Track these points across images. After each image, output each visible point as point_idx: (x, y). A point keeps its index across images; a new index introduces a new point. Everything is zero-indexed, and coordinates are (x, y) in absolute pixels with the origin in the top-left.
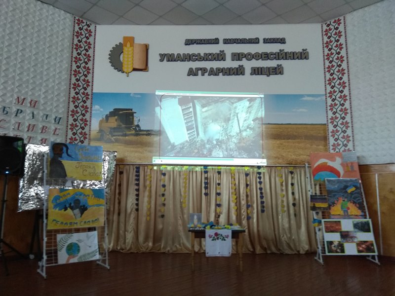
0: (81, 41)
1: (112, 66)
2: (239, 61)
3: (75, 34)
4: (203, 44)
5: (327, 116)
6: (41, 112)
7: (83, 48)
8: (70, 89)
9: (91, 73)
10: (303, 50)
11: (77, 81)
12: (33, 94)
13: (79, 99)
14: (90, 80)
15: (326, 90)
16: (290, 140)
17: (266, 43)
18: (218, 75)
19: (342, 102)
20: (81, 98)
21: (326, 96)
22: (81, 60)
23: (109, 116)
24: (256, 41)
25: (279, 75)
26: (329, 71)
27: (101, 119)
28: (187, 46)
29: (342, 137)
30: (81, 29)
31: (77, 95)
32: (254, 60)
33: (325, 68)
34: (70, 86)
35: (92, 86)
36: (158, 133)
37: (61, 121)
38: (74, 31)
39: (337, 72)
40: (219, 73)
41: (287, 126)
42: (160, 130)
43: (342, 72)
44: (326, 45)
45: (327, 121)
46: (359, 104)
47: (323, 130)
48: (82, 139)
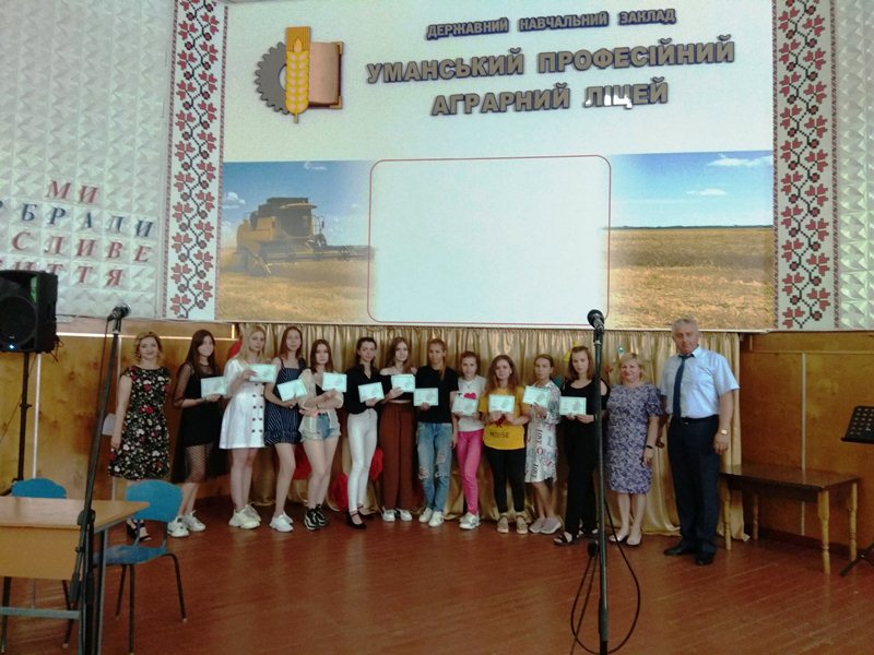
0: (194, 46)
1: (262, 99)
2: (557, 74)
3: (179, 29)
4: (470, 34)
5: (776, 208)
6: (106, 212)
7: (199, 62)
8: (170, 157)
9: (219, 118)
10: (720, 37)
11: (186, 139)
12: (86, 174)
13: (192, 180)
14: (216, 135)
15: (775, 139)
16: (676, 268)
17: (627, 24)
18: (505, 111)
19: (814, 170)
20: (196, 178)
21: (775, 156)
22: (194, 90)
23: (259, 216)
24: (599, 21)
26: (785, 91)
27: (241, 222)
28: (433, 42)
29: (808, 261)
30: (191, 17)
31: (186, 170)
32: (593, 69)
33: (775, 84)
34: (170, 151)
35: (221, 147)
36: (366, 253)
37: (152, 229)
38: (176, 21)
39: (805, 92)
40: (507, 105)
41: (668, 232)
42: (369, 247)
43: (818, 92)
44: (783, 22)
45: (776, 218)
46: (855, 177)
47: (763, 242)
48: (201, 268)
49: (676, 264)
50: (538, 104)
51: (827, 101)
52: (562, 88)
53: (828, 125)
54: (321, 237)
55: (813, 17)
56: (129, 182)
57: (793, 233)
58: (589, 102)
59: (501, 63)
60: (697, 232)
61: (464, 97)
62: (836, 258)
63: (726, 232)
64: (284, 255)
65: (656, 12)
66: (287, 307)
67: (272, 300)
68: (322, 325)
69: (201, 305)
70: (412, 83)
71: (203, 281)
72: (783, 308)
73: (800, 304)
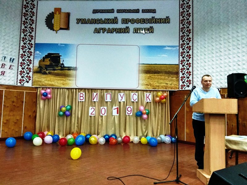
0: (28, 11)
1: (47, 26)
2: (126, 24)
3: (24, 6)
4: (104, 12)
5: (179, 60)
6: (1, 55)
7: (29, 16)
8: (20, 41)
9: (34, 31)
10: (166, 17)
11: (25, 36)
13: (26, 47)
14: (34, 35)
15: (179, 43)
16: (155, 74)
17: (144, 12)
18: (113, 33)
19: (188, 50)
20: (27, 47)
21: (179, 47)
22: (28, 23)
23: (45, 58)
24: (137, 11)
25: (151, 33)
26: (182, 31)
27: (40, 59)
28: (94, 14)
29: (186, 73)
30: (27, 3)
31: (24, 44)
32: (135, 23)
33: (179, 29)
34: (20, 39)
35: (35, 39)
36: (75, 69)
37: (14, 60)
38: (23, 4)
39: (186, 31)
40: (113, 31)
41: (154, 65)
42: (76, 67)
43: (189, 31)
44: (181, 14)
45: (179, 62)
46: (197, 52)
47: (176, 68)
48: (28, 72)
50: (121, 32)
51: (191, 34)
52: (127, 28)
53: (191, 39)
54: (63, 64)
55: (188, 13)
56: (8, 47)
57: (183, 66)
58: (134, 32)
59: (112, 20)
60: (160, 65)
61: (102, 29)
62: (193, 72)
63: (167, 65)
64: (52, 69)
65: (151, 10)
66: (53, 83)
67: (48, 81)
68: (63, 88)
69: (28, 82)
70: (89, 24)
71: (28, 75)
72: (180, 85)
73: (185, 83)
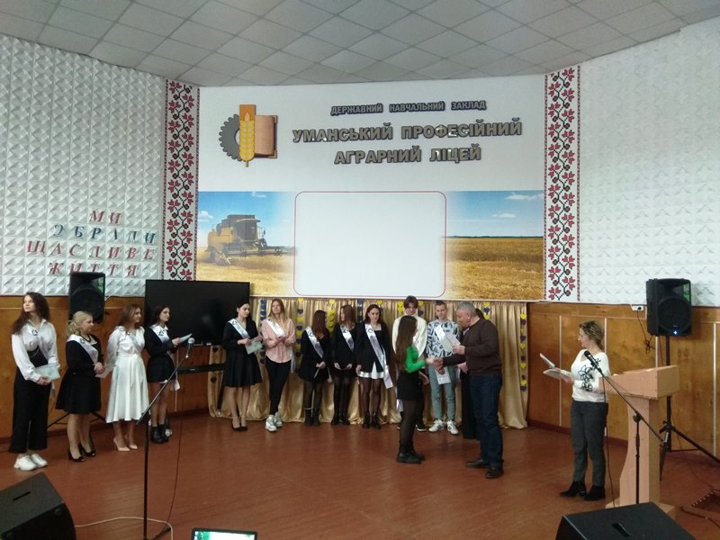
0: (178, 116)
1: (224, 150)
2: (412, 140)
3: (169, 106)
4: (358, 113)
5: (545, 226)
6: (126, 229)
7: (182, 127)
8: (165, 190)
9: (195, 163)
10: (513, 119)
11: (175, 178)
12: (114, 205)
13: (178, 204)
14: (194, 174)
15: (545, 184)
16: (486, 262)
17: (456, 109)
18: (381, 162)
19: (567, 205)
20: (181, 203)
21: (545, 194)
22: (179, 145)
23: (222, 227)
24: (440, 107)
26: (552, 154)
27: (211, 231)
28: (335, 117)
29: (563, 260)
30: (176, 98)
31: (175, 198)
32: (436, 137)
33: (546, 149)
35: (197, 182)
36: (292, 251)
37: (154, 238)
38: (167, 101)
40: (382, 158)
41: (481, 239)
42: (294, 248)
43: (570, 156)
44: (551, 110)
45: (545, 232)
46: (590, 211)
47: (538, 247)
48: (185, 261)
49: (486, 260)
50: (401, 159)
51: (575, 163)
52: (416, 148)
53: (575, 178)
54: (263, 241)
55: (568, 110)
57: (555, 242)
58: (433, 158)
59: (378, 132)
60: (498, 240)
61: (355, 153)
62: (578, 259)
63: (516, 240)
64: (239, 252)
65: (474, 103)
70: (322, 142)
71: (186, 270)
72: (549, 288)
73: (559, 285)
